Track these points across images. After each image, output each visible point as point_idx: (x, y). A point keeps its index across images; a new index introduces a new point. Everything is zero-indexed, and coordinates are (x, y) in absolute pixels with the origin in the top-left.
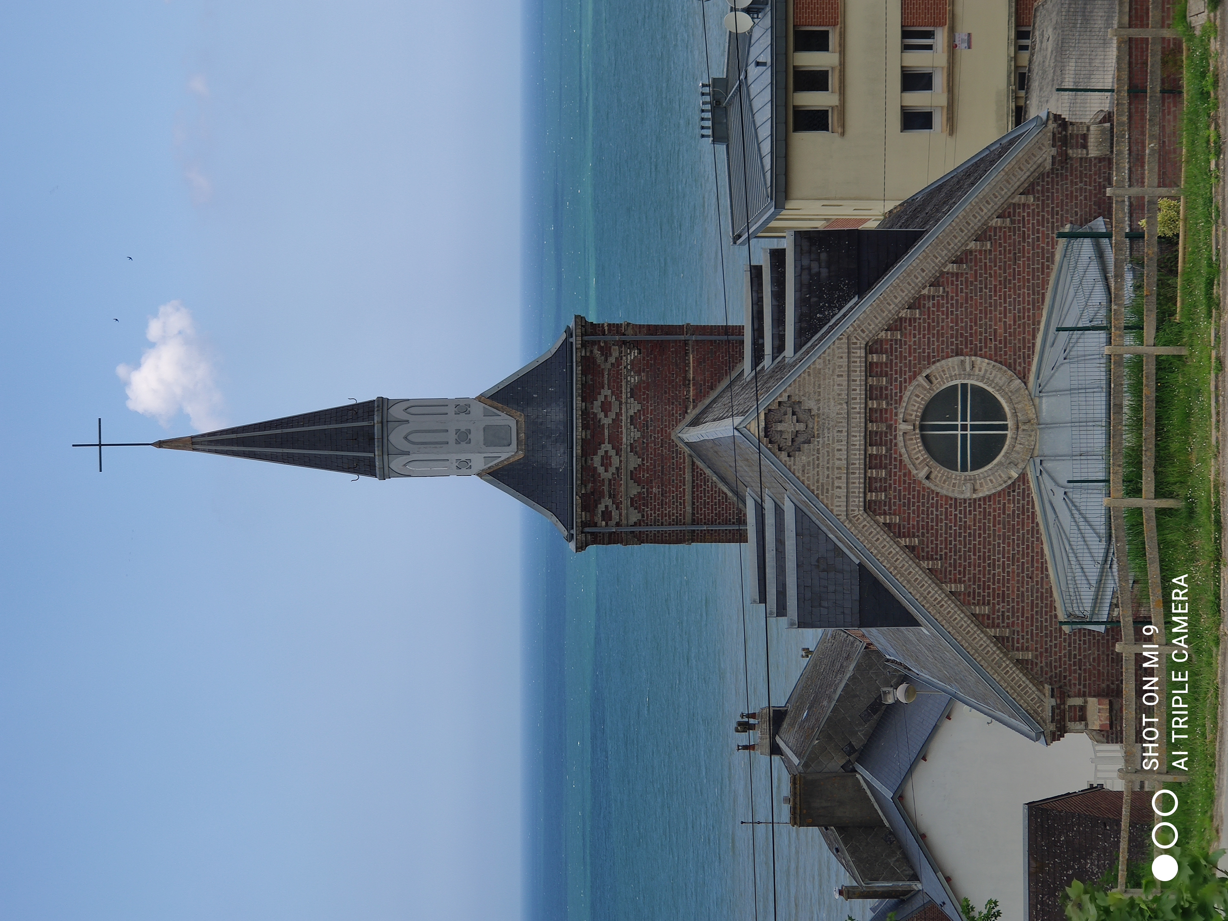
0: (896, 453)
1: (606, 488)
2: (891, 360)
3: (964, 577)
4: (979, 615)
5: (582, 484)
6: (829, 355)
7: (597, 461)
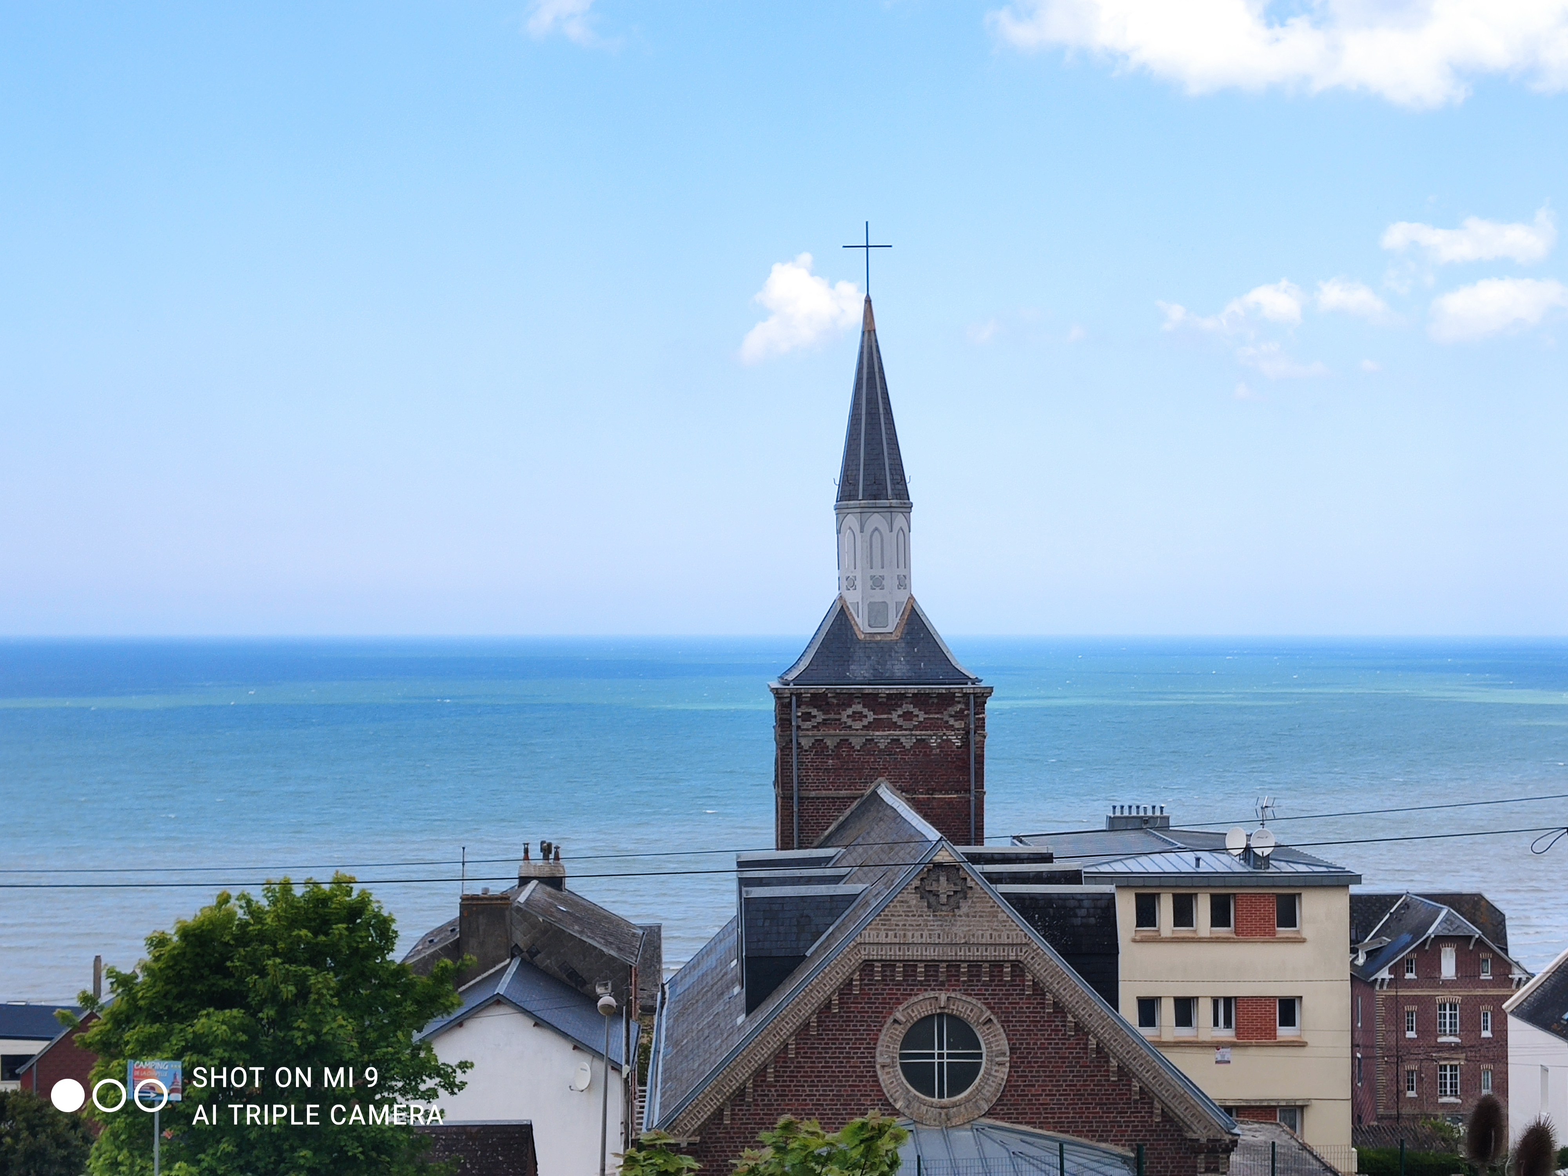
0: (919, 990)
1: (832, 716)
2: (1005, 986)
3: (802, 1057)
4: (766, 1071)
5: (837, 693)
6: (1011, 926)
7: (858, 708)
